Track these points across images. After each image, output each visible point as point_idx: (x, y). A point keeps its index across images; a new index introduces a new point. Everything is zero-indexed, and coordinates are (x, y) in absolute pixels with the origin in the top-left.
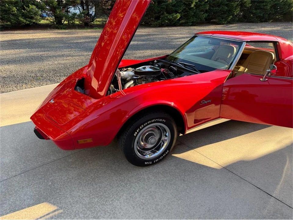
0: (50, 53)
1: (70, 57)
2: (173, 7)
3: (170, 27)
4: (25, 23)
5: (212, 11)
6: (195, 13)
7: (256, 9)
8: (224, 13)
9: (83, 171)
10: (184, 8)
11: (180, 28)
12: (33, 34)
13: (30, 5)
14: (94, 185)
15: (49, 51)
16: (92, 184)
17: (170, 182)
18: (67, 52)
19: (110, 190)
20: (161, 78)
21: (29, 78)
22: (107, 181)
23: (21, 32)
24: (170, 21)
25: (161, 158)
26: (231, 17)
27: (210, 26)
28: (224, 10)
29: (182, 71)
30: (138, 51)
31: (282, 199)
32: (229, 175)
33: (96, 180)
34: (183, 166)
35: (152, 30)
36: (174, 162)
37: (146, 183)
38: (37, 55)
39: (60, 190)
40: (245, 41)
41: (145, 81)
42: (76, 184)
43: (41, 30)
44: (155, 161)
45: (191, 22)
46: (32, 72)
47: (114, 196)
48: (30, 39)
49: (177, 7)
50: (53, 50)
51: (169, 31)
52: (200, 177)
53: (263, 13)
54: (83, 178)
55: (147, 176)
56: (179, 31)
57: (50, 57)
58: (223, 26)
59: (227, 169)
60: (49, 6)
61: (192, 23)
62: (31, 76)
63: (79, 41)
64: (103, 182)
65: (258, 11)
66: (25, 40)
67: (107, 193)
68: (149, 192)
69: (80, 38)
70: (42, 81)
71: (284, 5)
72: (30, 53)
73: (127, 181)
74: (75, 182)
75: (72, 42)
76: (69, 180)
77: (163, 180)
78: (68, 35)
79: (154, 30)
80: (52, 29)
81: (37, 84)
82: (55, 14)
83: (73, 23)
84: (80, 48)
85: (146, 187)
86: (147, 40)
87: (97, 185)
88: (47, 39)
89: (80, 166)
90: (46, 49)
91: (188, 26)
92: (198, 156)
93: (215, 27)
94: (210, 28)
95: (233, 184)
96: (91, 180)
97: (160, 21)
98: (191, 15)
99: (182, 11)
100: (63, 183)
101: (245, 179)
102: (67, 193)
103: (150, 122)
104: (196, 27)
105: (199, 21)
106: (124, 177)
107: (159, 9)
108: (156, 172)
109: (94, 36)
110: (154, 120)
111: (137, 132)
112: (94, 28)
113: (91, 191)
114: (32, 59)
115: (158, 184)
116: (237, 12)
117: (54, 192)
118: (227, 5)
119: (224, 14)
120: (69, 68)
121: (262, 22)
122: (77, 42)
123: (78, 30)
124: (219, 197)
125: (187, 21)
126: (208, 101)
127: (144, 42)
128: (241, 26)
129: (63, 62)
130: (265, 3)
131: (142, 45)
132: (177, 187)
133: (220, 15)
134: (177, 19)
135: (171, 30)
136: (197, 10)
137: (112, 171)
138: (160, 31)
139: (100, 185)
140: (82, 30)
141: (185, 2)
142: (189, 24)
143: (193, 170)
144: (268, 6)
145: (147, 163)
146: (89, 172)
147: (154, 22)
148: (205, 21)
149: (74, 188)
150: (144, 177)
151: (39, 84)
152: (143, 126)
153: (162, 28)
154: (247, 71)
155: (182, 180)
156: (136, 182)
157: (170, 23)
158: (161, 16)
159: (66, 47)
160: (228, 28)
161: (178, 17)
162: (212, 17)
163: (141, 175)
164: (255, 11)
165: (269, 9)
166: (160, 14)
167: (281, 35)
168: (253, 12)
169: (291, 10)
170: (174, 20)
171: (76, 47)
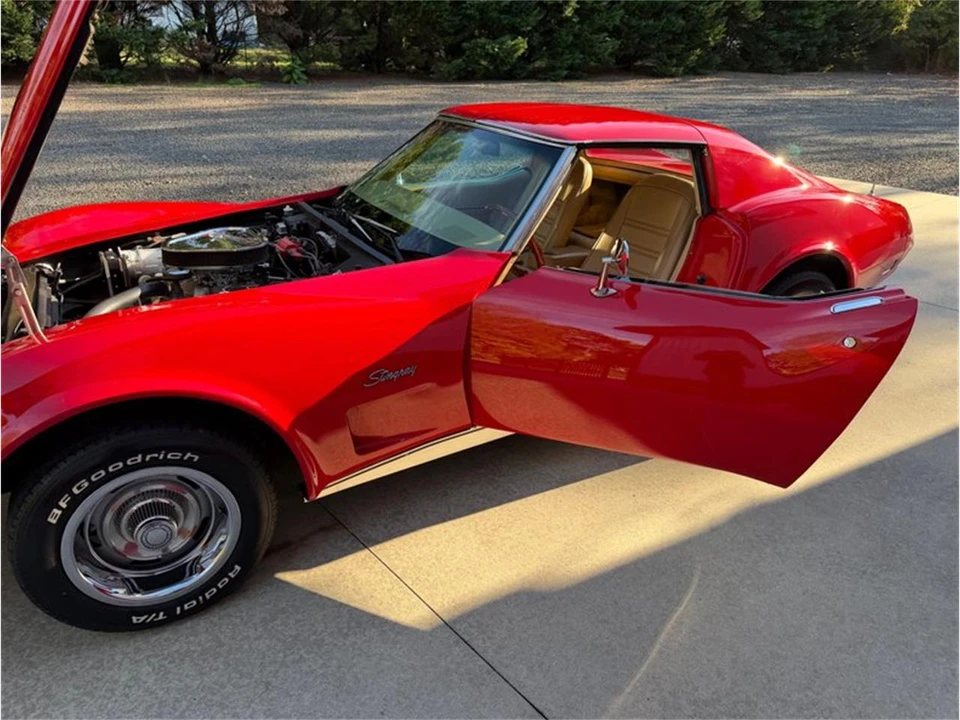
1: (92, 185)
2: (503, 16)
3: (493, 83)
5: (635, 32)
6: (576, 36)
7: (780, 28)
8: (676, 38)
10: (541, 18)
11: (526, 87)
17: (209, 697)
24: (495, 60)
25: (207, 596)
26: (698, 51)
28: (674, 29)
32: (449, 659)
34: (298, 621)
35: (429, 90)
36: (267, 606)
37: (110, 705)
40: (572, 145)
41: (206, 289)
44: (179, 609)
45: (566, 66)
49: (517, 16)
53: (803, 41)
55: (130, 671)
58: (671, 83)
59: (457, 627)
61: (567, 69)
63: (150, 128)
65: (787, 34)
69: (162, 115)
71: (870, 16)
73: (38, 699)
75: (128, 128)
77: (187, 688)
78: (127, 103)
79: (435, 91)
83: (155, 64)
84: (145, 151)
86: (397, 125)
91: (556, 79)
92: (373, 575)
94: (626, 87)
95: (450, 694)
97: (461, 60)
98: (563, 44)
99: (535, 29)
103: (121, 465)
104: (581, 83)
105: (593, 64)
106: (38, 679)
107: (457, 20)
108: (177, 651)
109: (216, 111)
110: (139, 458)
111: (60, 508)
112: (231, 81)
115: (156, 706)
116: (715, 36)
118: (683, 13)
119: (674, 41)
121: (797, 70)
122: (144, 131)
123: (171, 88)
125: (551, 61)
126: (403, 372)
128: (727, 83)
130: (807, 9)
131: (372, 142)
133: (663, 46)
134: (516, 56)
135: (493, 90)
136: (585, 27)
142: (558, 72)
143: (323, 640)
144: (816, 20)
145: (143, 618)
147: (444, 63)
148: (614, 63)
150: (116, 678)
152: (86, 484)
153: (466, 86)
155: (262, 686)
156: (74, 700)
157: (496, 68)
158: (465, 45)
159: (95, 149)
160: (683, 90)
161: (520, 48)
162: (636, 52)
163: (110, 669)
164: (774, 35)
165: (820, 28)
166: (460, 37)
167: (845, 114)
168: (771, 38)
169: (893, 33)
170: (506, 57)
171: (133, 147)
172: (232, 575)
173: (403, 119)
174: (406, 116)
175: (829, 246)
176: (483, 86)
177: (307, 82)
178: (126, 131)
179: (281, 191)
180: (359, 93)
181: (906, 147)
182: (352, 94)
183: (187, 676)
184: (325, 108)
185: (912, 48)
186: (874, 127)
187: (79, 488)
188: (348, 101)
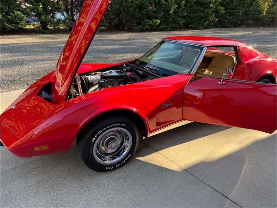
0: (31, 57)
1: (50, 61)
2: (153, 14)
4: (10, 28)
5: (189, 17)
6: (173, 19)
7: (229, 15)
8: (201, 18)
9: (43, 178)
10: (164, 14)
11: (160, 33)
12: (18, 39)
13: (15, 11)
14: (51, 193)
15: (30, 55)
16: (50, 191)
17: (130, 187)
18: (49, 56)
19: (68, 197)
20: (127, 82)
21: (6, 82)
22: (66, 189)
23: (6, 37)
24: (151, 26)
25: (123, 162)
26: (207, 22)
27: (188, 31)
28: (201, 16)
29: (147, 75)
30: (118, 55)
31: (237, 202)
32: (188, 178)
33: (55, 187)
34: (146, 169)
35: (133, 34)
36: (137, 166)
37: (105, 189)
38: (18, 60)
39: (15, 199)
40: (206, 46)
41: (111, 85)
42: (33, 193)
43: (26, 34)
44: (116, 166)
46: (10, 76)
47: (71, 204)
48: (14, 44)
49: (157, 14)
50: (35, 54)
51: (149, 35)
52: (161, 180)
53: (236, 19)
54: (42, 185)
55: (107, 181)
56: (159, 35)
57: (31, 61)
58: (200, 31)
59: (188, 171)
60: (34, 12)
61: (171, 28)
62: (8, 80)
63: (61, 46)
64: (61, 189)
65: (232, 17)
66: (9, 44)
67: (64, 201)
68: (107, 199)
69: (63, 42)
70: (19, 84)
71: (255, 11)
72: (12, 57)
73: (86, 188)
74: (32, 191)
75: (55, 46)
76: (26, 188)
77: (123, 185)
78: (52, 39)
79: (135, 35)
80: (37, 34)
81: (13, 88)
82: (41, 20)
83: (58, 28)
85: (104, 194)
86: (128, 44)
87: (55, 192)
88: (30, 44)
89: (41, 173)
90: (28, 54)
91: (167, 31)
92: (161, 158)
93: (193, 32)
95: (191, 186)
96: (50, 187)
97: (141, 26)
98: (169, 21)
99: (162, 17)
100: (20, 191)
101: (204, 181)
102: (22, 203)
103: (109, 126)
104: (175, 32)
105: (178, 26)
106: (84, 184)
107: (140, 15)
108: (117, 177)
110: (113, 125)
111: (95, 137)
113: (47, 199)
114: (13, 63)
115: (117, 190)
116: (212, 18)
117: (8, 202)
118: (203, 12)
119: (200, 20)
120: (48, 71)
121: (235, 27)
123: (63, 35)
124: (177, 202)
125: (166, 26)
126: (169, 104)
127: (125, 46)
128: (216, 31)
129: (43, 66)
131: (122, 49)
132: (136, 192)
133: (197, 21)
134: (157, 24)
135: (151, 34)
136: (176, 16)
137: (72, 177)
138: (141, 36)
139: (58, 192)
140: (67, 34)
141: (164, 9)
142: (168, 29)
143: (154, 174)
144: (240, 13)
145: (108, 168)
146: (49, 178)
147: (136, 27)
148: (184, 26)
149: (30, 197)
150: (104, 183)
151: (16, 88)
152: (101, 132)
153: (143, 33)
154: (212, 74)
155: (142, 185)
156: (95, 188)
157: (151, 28)
158: (142, 22)
159: (48, 52)
160: (204, 33)
161: (158, 22)
162: (190, 23)
163: (102, 181)
164: (228, 17)
165: (241, 15)
166: (141, 20)
167: (252, 39)
168: (227, 18)
169: (261, 16)
170: (154, 25)
171: (58, 51)
172: (129, 157)
173: (129, 43)
174: (129, 41)
175: (269, 72)
176: (148, 33)
177: (99, 33)
178: (55, 47)
179: (102, 62)
180: (115, 36)
181: (271, 47)
182: (113, 36)
183: (122, 182)
184: (107, 40)
185: (267, 20)
186: (261, 42)
187: (100, 132)
188: (112, 38)
